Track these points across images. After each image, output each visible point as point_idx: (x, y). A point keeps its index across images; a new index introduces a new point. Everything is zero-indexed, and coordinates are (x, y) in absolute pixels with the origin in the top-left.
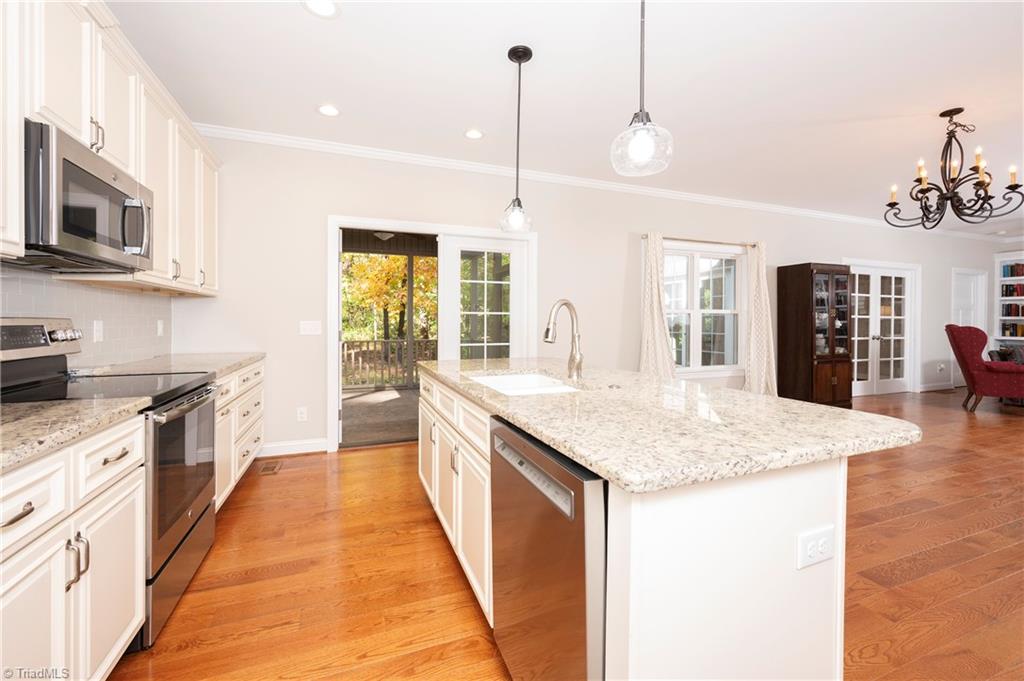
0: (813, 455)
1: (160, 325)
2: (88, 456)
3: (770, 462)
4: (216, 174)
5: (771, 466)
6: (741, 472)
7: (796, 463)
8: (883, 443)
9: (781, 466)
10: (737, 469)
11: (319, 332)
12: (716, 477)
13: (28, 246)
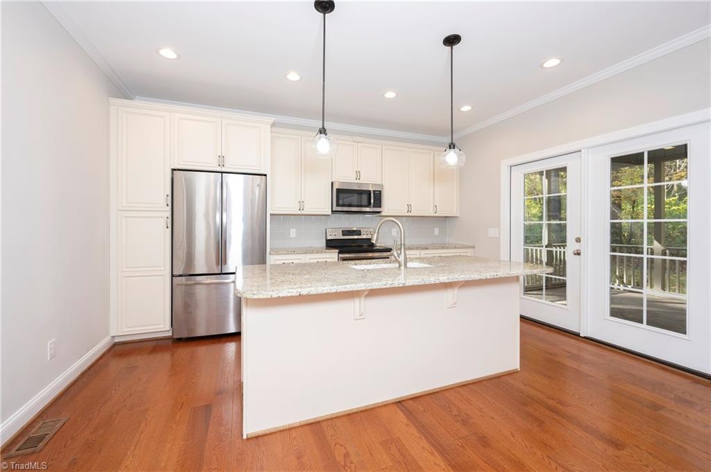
1: (436, 230)
11: (498, 236)
13: (333, 211)
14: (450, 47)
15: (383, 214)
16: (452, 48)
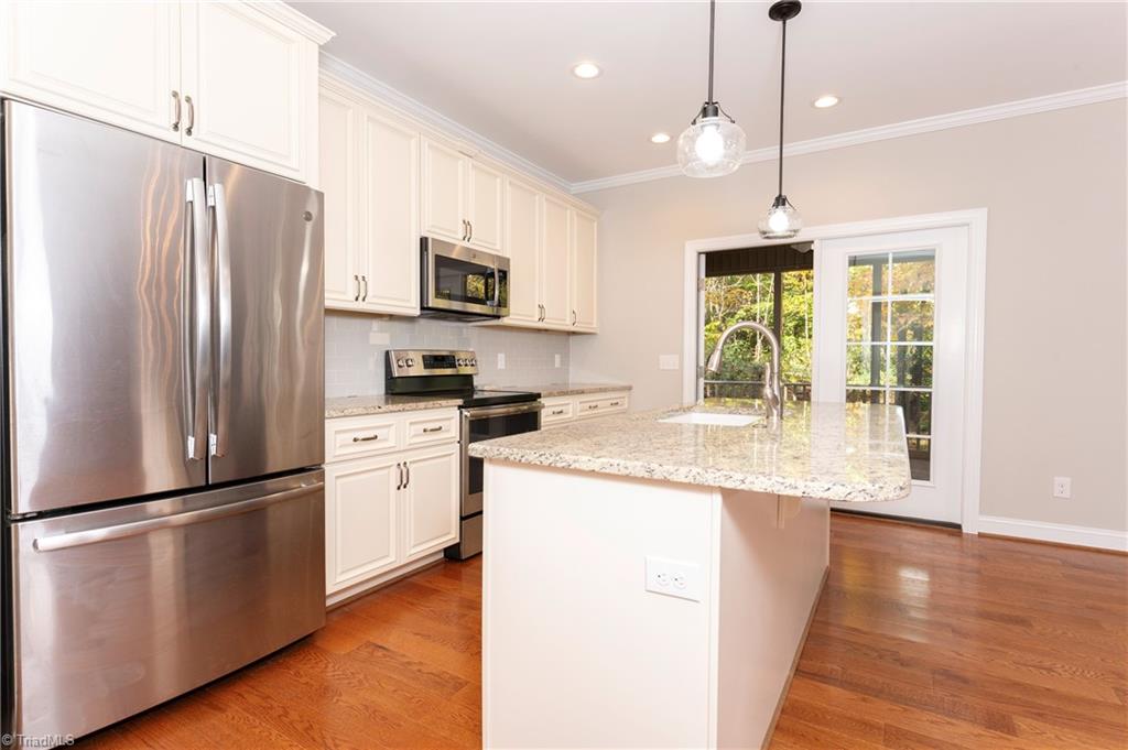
0: (626, 468)
1: (557, 358)
2: (411, 424)
3: (575, 461)
4: (595, 224)
5: (577, 465)
6: (546, 463)
7: (603, 471)
8: (743, 482)
9: (587, 469)
10: (543, 458)
11: (677, 368)
12: (523, 460)
13: (422, 308)
14: (781, 23)
15: (505, 321)
16: (784, 23)
